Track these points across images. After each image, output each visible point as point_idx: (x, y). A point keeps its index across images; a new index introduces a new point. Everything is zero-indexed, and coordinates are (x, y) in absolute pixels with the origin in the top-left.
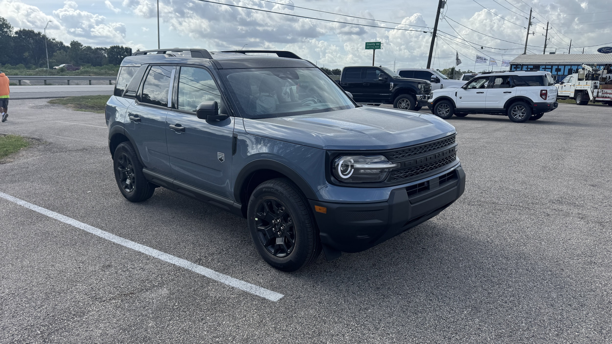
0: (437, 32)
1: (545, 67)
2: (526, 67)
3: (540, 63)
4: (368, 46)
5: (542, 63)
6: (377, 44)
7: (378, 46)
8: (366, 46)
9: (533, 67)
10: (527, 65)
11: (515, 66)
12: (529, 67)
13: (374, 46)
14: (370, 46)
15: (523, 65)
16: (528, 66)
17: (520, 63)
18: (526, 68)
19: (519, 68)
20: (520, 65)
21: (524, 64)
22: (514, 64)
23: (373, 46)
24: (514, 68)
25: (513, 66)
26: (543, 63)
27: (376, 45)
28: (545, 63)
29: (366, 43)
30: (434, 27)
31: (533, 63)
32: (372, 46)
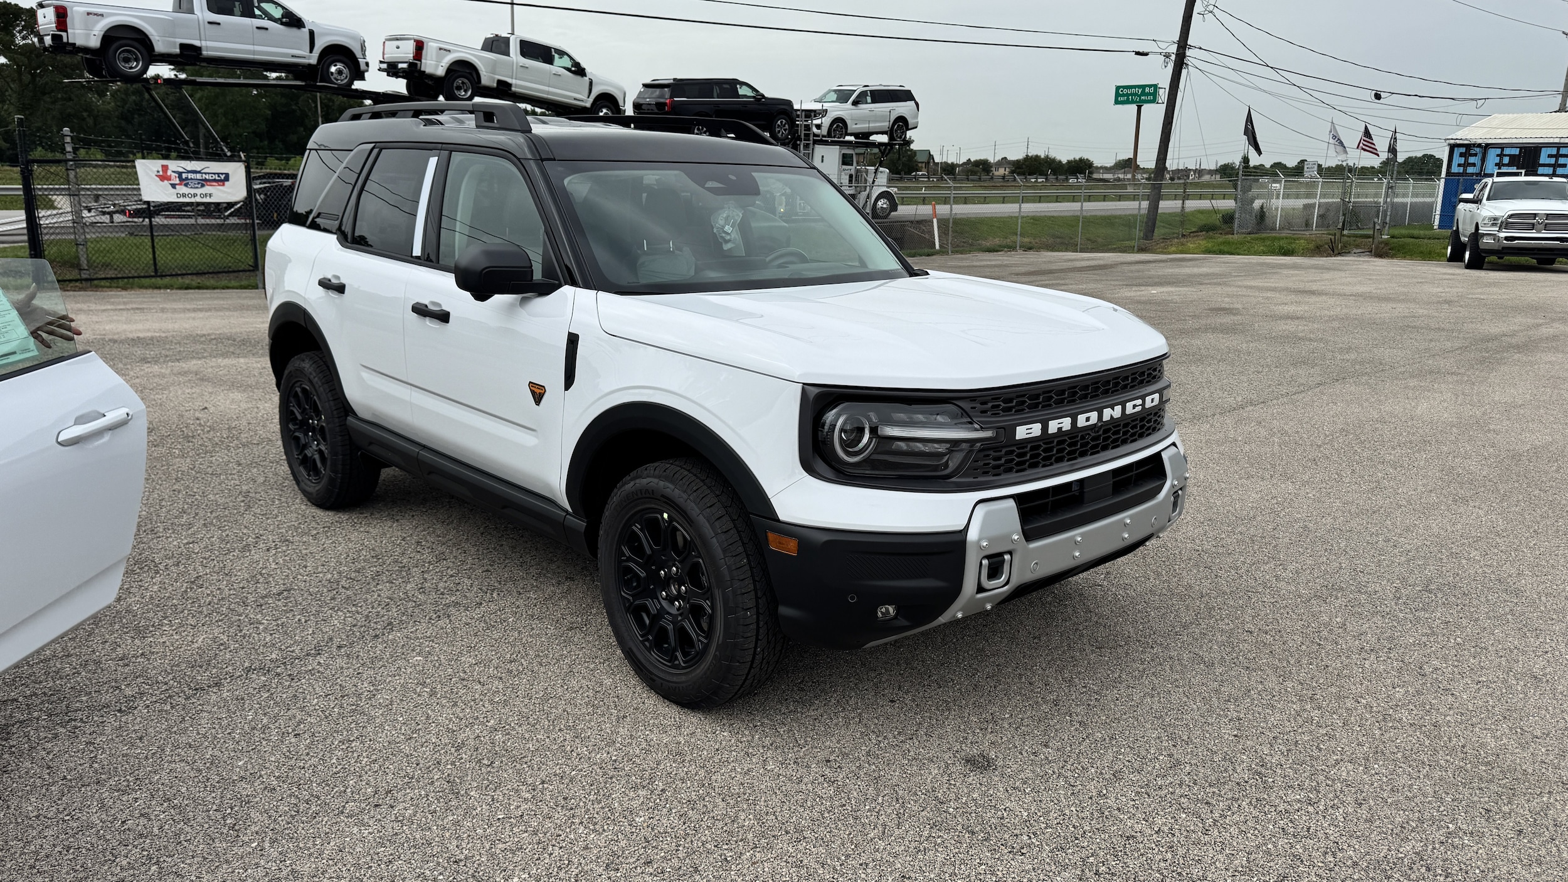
0: (1188, 53)
1: (1558, 151)
2: (1499, 151)
3: (1541, 141)
4: (1123, 95)
5: (1546, 141)
6: (1147, 90)
7: (1150, 94)
8: (1117, 95)
9: (1517, 153)
10: (1502, 146)
11: (1463, 150)
12: (1507, 151)
13: (1140, 96)
14: (1127, 95)
15: (1488, 146)
16: (1502, 149)
17: (1479, 141)
18: (1498, 155)
19: (1475, 155)
20: (1479, 145)
21: (1490, 141)
22: (1461, 142)
23: (1135, 94)
24: (1461, 155)
25: (1456, 149)
26: (1551, 141)
27: (1143, 94)
28: (1557, 140)
29: (1118, 88)
30: (1177, 38)
31: (1521, 141)
32: (1132, 95)
